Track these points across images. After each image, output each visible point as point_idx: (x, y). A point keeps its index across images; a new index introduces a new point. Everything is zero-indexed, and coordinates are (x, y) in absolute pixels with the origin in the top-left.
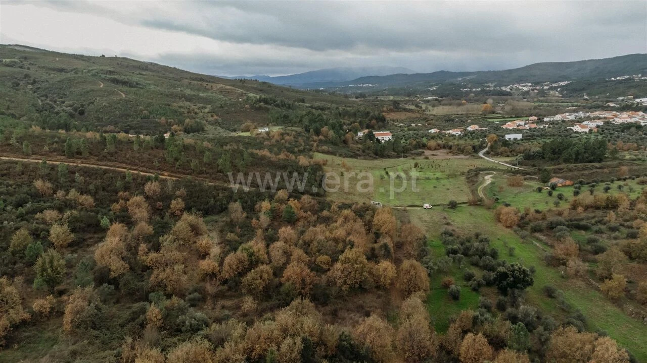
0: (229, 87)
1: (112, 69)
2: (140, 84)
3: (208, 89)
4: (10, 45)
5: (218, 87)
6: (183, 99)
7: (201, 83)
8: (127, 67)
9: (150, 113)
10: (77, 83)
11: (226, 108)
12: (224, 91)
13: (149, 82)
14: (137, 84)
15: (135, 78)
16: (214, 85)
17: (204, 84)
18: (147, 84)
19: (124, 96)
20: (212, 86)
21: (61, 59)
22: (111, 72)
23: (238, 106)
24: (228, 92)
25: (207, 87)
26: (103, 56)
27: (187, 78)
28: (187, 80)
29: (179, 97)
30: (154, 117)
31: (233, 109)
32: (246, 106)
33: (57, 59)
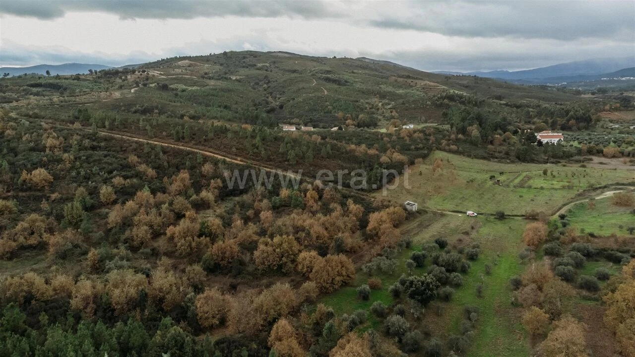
0: (432, 84)
1: (330, 69)
2: (348, 82)
3: (412, 86)
4: (275, 52)
5: (422, 84)
6: (378, 95)
7: (406, 80)
8: (351, 66)
9: (334, 108)
10: (296, 82)
11: (407, 105)
12: (426, 88)
13: (357, 80)
14: (346, 82)
15: (347, 76)
16: (418, 82)
17: (409, 81)
18: (355, 82)
19: (326, 93)
20: (416, 83)
21: (299, 62)
22: (328, 72)
23: (420, 103)
24: (431, 89)
25: (412, 84)
26: (335, 57)
27: (394, 76)
28: (394, 78)
29: (375, 93)
30: (335, 111)
31: (413, 106)
32: (428, 102)
33: (297, 62)
